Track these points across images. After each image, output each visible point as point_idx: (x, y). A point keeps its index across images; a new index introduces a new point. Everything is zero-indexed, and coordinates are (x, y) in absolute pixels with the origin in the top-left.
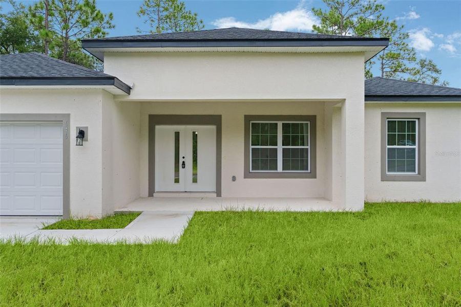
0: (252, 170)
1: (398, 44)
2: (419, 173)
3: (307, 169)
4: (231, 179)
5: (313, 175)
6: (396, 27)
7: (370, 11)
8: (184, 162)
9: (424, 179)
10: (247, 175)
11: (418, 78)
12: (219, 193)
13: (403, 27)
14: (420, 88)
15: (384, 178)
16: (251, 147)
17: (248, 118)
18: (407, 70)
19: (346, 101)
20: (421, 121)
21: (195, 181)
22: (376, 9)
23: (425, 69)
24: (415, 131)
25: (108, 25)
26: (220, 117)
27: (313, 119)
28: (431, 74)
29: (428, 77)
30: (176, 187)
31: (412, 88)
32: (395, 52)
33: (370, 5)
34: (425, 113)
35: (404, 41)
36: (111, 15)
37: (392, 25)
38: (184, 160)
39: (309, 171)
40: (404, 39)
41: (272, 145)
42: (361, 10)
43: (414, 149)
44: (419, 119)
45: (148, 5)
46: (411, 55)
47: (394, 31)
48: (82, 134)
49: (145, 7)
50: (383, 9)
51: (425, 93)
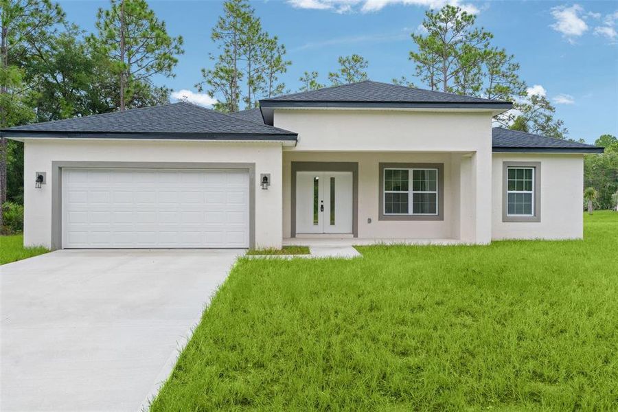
0: (386, 212)
1: (506, 76)
2: (535, 215)
3: (435, 212)
4: (367, 221)
5: (441, 218)
6: (505, 56)
7: (476, 39)
8: (322, 206)
9: (539, 220)
10: (381, 218)
11: (529, 116)
12: (355, 233)
13: (512, 56)
14: (535, 140)
15: (505, 220)
16: (385, 192)
17: (382, 165)
18: (518, 106)
19: (477, 153)
20: (537, 169)
21: (332, 223)
22: (484, 38)
23: (537, 107)
24: (531, 179)
25: (176, 51)
26: (357, 164)
27: (440, 167)
28: (543, 112)
29: (541, 116)
30: (316, 229)
31: (529, 140)
32: (505, 86)
33: (477, 32)
34: (540, 163)
35: (514, 72)
36: (180, 38)
37: (501, 53)
38: (322, 204)
39: (437, 214)
40: (514, 70)
41: (404, 190)
42: (466, 37)
43: (531, 194)
44: (535, 167)
45: (222, 28)
46: (522, 89)
47: (503, 61)
48: (265, 180)
49: (219, 30)
50: (492, 37)
51: (540, 145)
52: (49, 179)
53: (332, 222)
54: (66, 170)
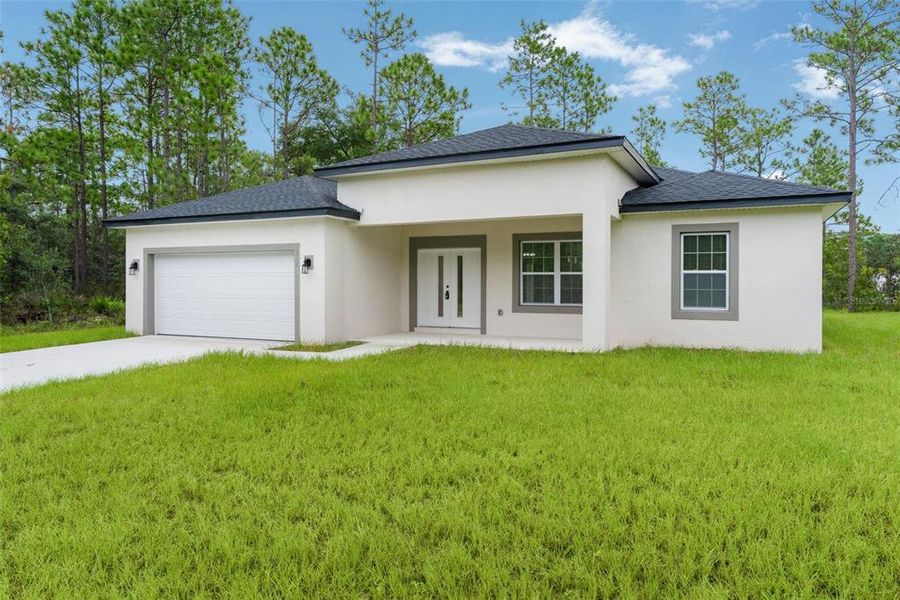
0: (524, 301)
2: (730, 309)
4: (497, 313)
8: (448, 292)
9: (735, 318)
10: (517, 309)
12: (483, 329)
15: (676, 315)
16: (522, 273)
17: (517, 238)
20: (732, 234)
21: (460, 314)
24: (725, 250)
26: (485, 237)
30: (440, 322)
34: (738, 224)
38: (448, 289)
41: (548, 271)
43: (724, 275)
44: (731, 231)
48: (308, 263)
52: (141, 266)
53: (460, 312)
54: (158, 257)
